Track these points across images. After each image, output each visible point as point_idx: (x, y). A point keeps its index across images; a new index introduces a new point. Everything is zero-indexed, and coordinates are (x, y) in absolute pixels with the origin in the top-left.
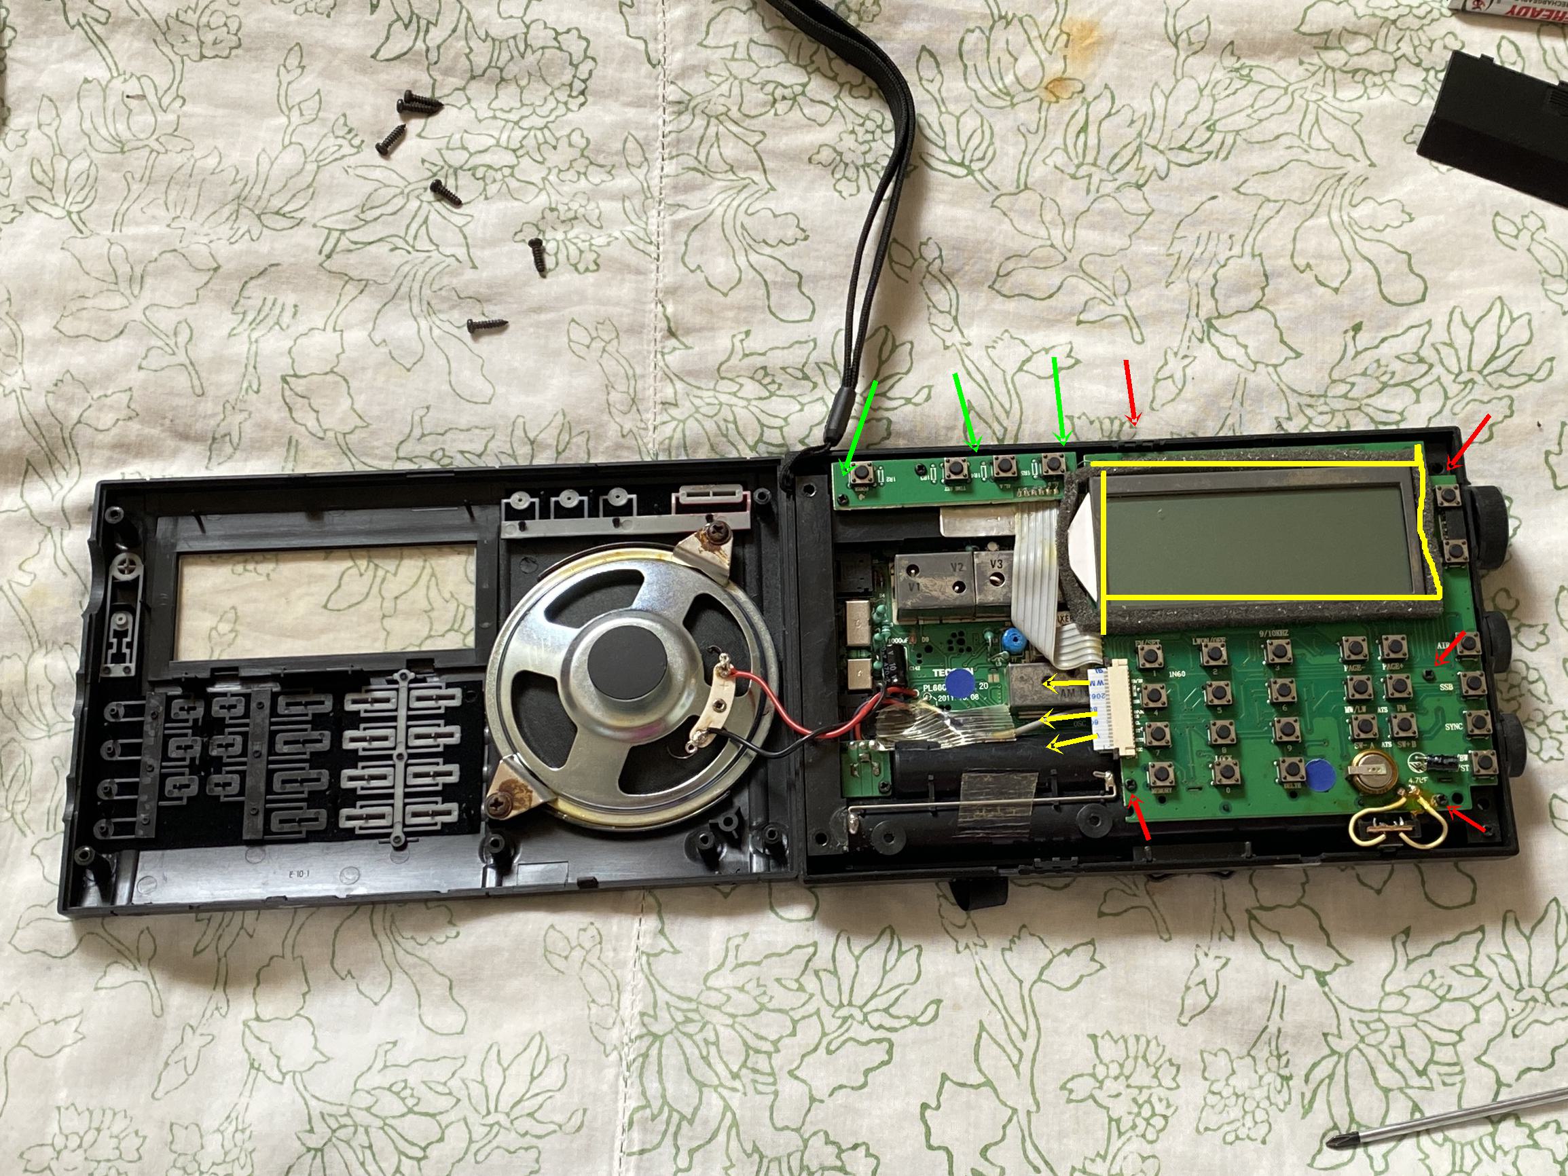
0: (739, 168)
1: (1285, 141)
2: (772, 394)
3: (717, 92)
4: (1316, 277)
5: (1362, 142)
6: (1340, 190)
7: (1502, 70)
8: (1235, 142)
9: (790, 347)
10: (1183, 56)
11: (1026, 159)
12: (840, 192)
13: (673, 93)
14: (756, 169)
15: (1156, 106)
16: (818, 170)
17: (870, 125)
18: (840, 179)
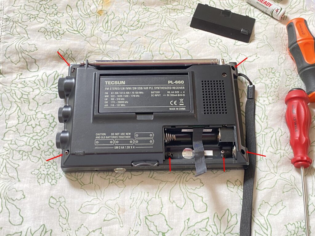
0: (21, 33)
1: (157, 25)
2: (25, 86)
3: (16, 16)
4: (165, 56)
5: (176, 25)
6: (171, 36)
7: (210, 7)
8: (144, 25)
9: (32, 77)
10: (131, 5)
11: (93, 29)
12: (46, 38)
13: (5, 17)
14: (25, 34)
15: (125, 16)
16: (41, 33)
17: (54, 22)
18: (46, 35)
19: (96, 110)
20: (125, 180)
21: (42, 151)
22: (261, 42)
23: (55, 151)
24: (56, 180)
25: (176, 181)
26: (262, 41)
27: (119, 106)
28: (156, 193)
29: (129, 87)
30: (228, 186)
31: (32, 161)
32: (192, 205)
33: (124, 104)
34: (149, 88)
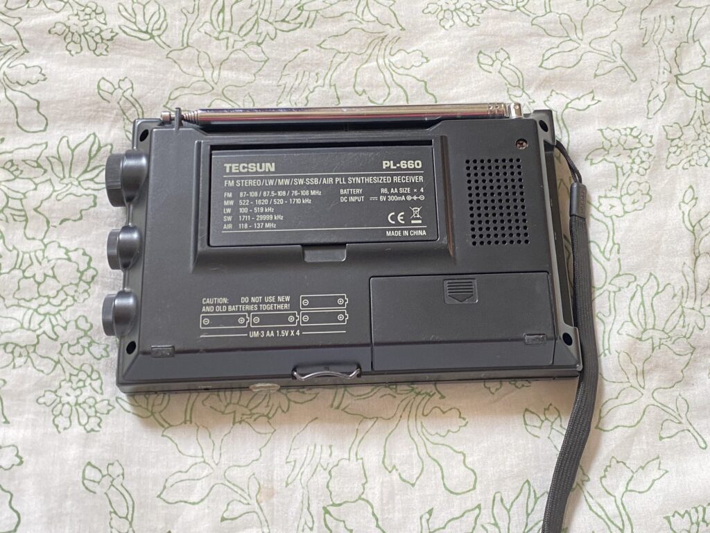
0: (5, 39)
1: (347, 16)
2: (16, 177)
4: (368, 97)
5: (395, 15)
6: (383, 46)
8: (316, 17)
9: (30, 147)
11: (187, 29)
12: (70, 51)
14: (15, 39)
16: (55, 38)
17: (88, 11)
18: (69, 43)
19: (202, 240)
20: (273, 415)
21: (62, 345)
22: (606, 58)
23: (94, 342)
24: (99, 418)
25: (399, 415)
26: (610, 58)
27: (260, 229)
28: (350, 448)
29: (285, 178)
30: (526, 424)
31: (38, 370)
32: (440, 474)
33: (273, 221)
34: (334, 181)
